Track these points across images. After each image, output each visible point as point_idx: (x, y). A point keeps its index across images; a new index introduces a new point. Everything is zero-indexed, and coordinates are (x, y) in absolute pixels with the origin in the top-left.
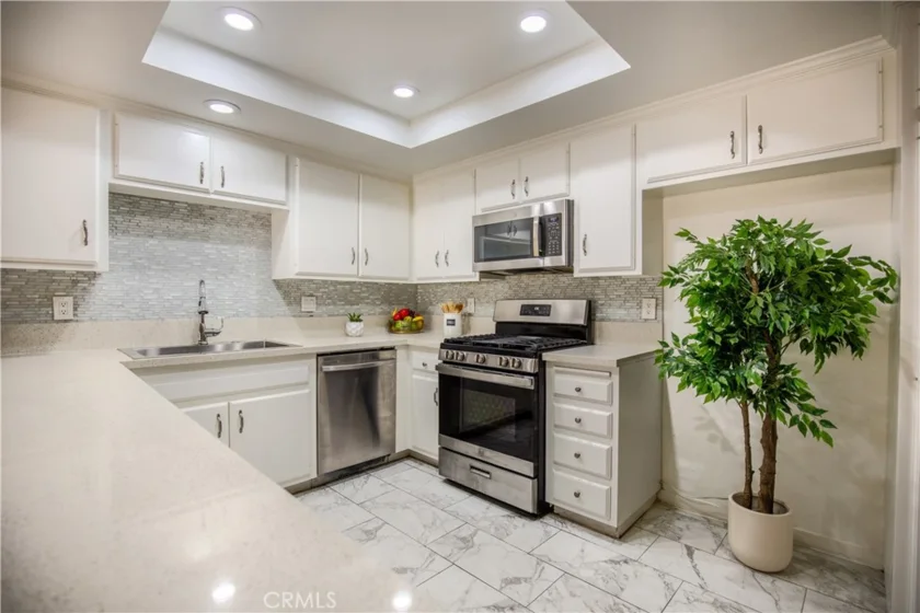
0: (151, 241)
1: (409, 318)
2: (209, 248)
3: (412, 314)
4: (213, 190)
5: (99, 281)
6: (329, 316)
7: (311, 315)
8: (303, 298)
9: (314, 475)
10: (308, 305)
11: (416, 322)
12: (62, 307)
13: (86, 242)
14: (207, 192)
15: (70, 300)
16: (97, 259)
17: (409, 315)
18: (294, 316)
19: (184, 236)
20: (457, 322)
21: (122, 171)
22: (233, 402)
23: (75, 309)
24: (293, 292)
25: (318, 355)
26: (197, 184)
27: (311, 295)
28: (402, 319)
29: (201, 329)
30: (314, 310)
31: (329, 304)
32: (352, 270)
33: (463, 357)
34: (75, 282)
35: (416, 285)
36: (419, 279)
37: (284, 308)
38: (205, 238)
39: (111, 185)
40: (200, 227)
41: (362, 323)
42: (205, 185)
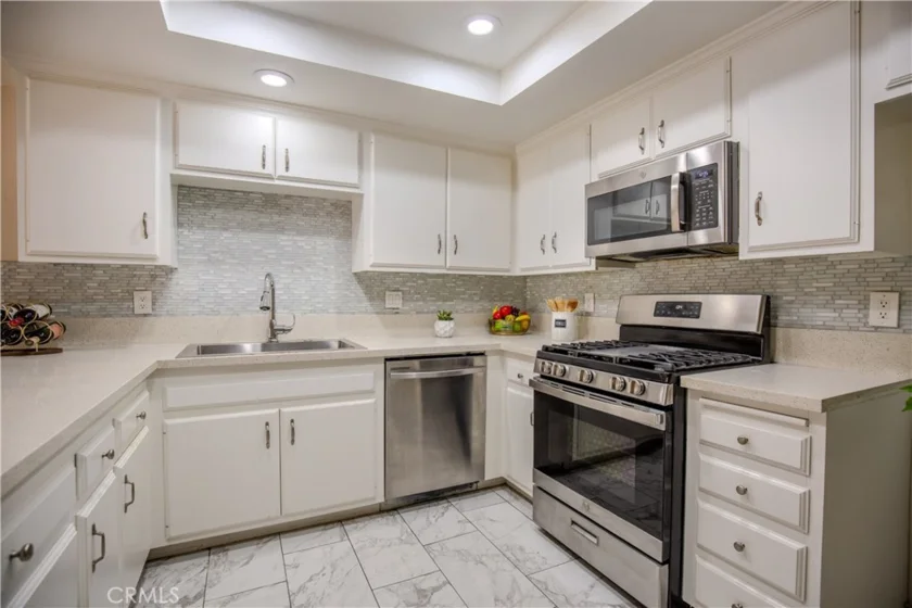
0: (226, 234)
1: (511, 317)
2: (284, 240)
3: (515, 312)
4: (278, 176)
5: (175, 276)
6: (418, 313)
7: (396, 311)
8: (387, 293)
9: (380, 499)
10: (393, 301)
11: (520, 322)
12: (142, 302)
13: (146, 236)
14: (270, 177)
15: (148, 295)
16: (158, 252)
17: (512, 313)
18: (377, 313)
19: (260, 227)
20: (568, 324)
21: (182, 161)
22: (284, 410)
23: (154, 304)
24: (375, 285)
25: (387, 360)
26: (258, 169)
27: (398, 290)
28: (503, 318)
29: (272, 325)
30: (400, 306)
31: (417, 300)
32: (438, 260)
33: (564, 372)
34: (154, 277)
35: (525, 277)
36: (523, 270)
37: (366, 304)
38: (282, 230)
39: (172, 175)
40: (276, 218)
41: (452, 322)
42: (269, 170)
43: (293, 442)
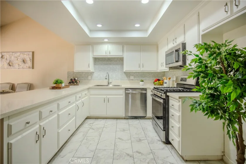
0: (102, 66)
1: (157, 81)
2: (111, 66)
3: (159, 80)
4: (108, 55)
5: (94, 73)
6: (137, 80)
7: (132, 80)
8: (131, 76)
9: (124, 116)
10: (132, 78)
11: (160, 83)
12: (89, 78)
13: (89, 67)
14: (107, 56)
15: (90, 76)
16: (91, 70)
17: (158, 80)
18: (128, 80)
19: (107, 64)
20: (167, 83)
21: (94, 55)
22: (108, 96)
23: (91, 78)
24: (128, 74)
25: (125, 89)
26: (105, 55)
27: (132, 75)
28: (156, 81)
29: (108, 82)
30: (133, 78)
31: (137, 77)
32: (139, 69)
34: (91, 73)
36: (160, 70)
37: (126, 78)
38: (110, 64)
39: (93, 57)
40: (110, 62)
41: (143, 82)
42: (107, 55)
43: (108, 102)
